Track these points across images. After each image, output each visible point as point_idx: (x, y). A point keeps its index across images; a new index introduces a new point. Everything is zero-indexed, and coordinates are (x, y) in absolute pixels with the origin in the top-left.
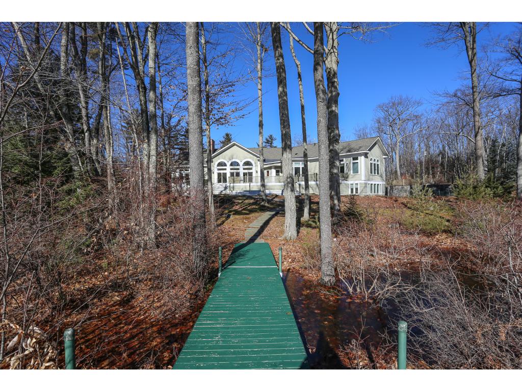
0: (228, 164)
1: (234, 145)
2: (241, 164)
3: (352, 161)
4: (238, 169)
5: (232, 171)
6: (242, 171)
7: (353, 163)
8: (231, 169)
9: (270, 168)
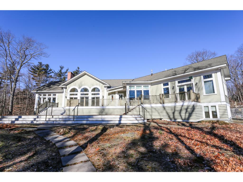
0: (79, 90)
1: (85, 74)
2: (90, 90)
3: (203, 80)
4: (87, 94)
5: (83, 96)
6: (90, 96)
7: (205, 82)
8: (82, 94)
9: (114, 93)
